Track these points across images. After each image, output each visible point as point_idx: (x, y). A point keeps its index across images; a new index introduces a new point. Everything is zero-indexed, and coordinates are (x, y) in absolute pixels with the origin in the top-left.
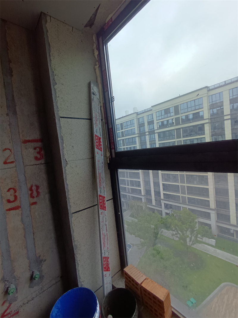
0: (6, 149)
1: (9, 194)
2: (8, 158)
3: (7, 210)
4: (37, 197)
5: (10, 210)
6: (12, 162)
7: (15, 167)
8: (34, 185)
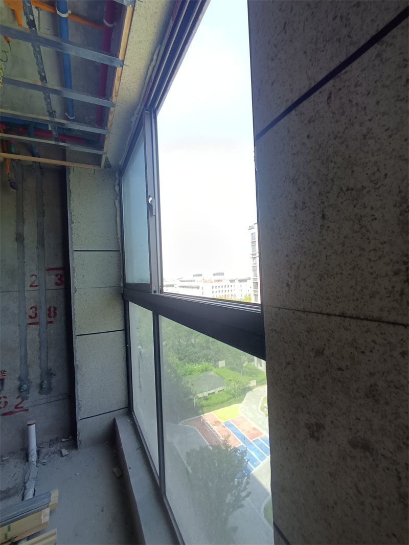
0: (33, 275)
1: (31, 311)
2: (33, 283)
3: (28, 324)
4: (54, 317)
5: (30, 324)
6: (37, 286)
7: (39, 290)
8: (52, 306)
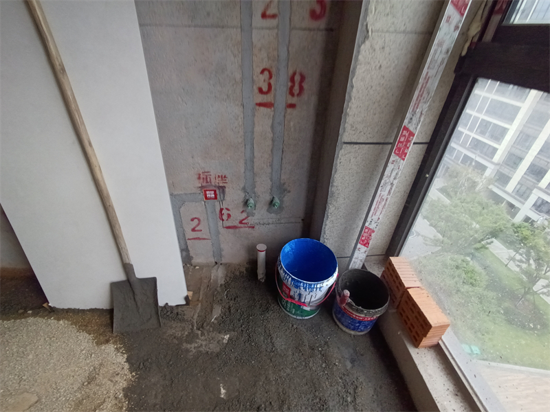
1: (262, 77)
2: (268, 6)
3: (257, 104)
4: (298, 95)
5: (260, 105)
6: (274, 16)
7: (277, 27)
8: (298, 71)
